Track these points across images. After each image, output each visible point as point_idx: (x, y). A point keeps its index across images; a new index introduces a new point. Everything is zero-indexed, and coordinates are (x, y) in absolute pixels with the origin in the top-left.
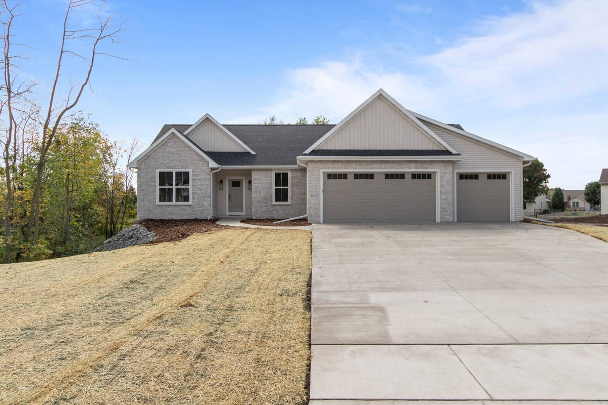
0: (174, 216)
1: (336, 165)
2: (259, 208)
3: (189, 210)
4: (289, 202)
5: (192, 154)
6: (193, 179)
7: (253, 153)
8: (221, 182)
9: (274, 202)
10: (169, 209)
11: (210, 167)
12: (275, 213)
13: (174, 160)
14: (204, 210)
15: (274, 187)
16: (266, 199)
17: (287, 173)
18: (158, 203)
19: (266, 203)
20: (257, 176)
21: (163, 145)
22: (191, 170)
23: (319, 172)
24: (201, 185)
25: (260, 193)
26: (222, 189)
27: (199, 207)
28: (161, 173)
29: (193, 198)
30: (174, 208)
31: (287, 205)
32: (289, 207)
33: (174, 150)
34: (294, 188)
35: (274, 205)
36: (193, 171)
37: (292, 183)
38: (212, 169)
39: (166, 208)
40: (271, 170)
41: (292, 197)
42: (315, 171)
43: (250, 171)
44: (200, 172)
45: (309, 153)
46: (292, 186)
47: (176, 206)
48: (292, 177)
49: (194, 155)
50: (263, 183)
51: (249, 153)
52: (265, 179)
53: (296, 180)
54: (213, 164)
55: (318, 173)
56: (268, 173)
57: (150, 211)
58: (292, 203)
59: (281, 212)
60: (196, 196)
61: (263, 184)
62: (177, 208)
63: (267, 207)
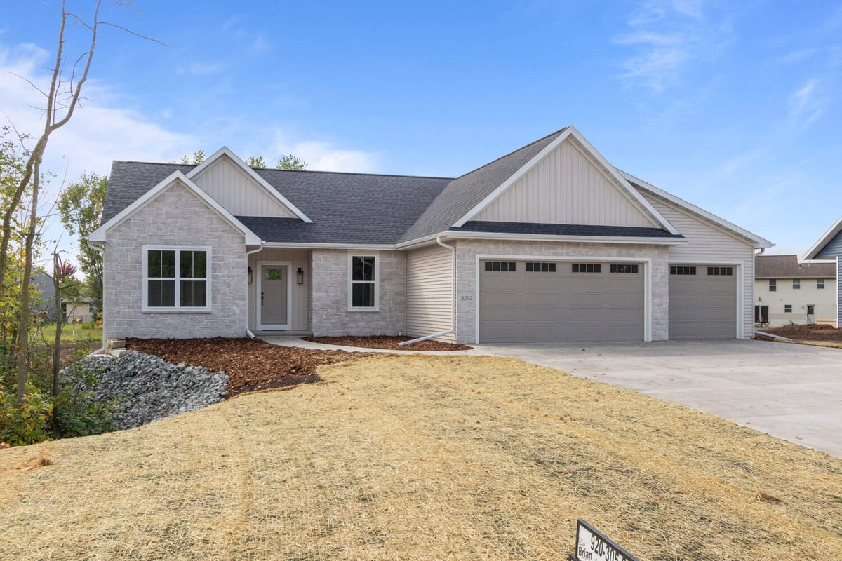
0: (177, 332)
2: (324, 317)
3: (205, 321)
4: (376, 308)
5: (211, 219)
6: (213, 264)
7: (307, 220)
9: (351, 308)
10: (169, 320)
11: (247, 244)
12: (353, 325)
13: (178, 228)
14: (234, 321)
15: (350, 282)
16: (336, 302)
17: (374, 258)
18: (145, 307)
19: (338, 309)
20: (322, 262)
21: (155, 201)
22: (210, 248)
23: (475, 259)
24: (229, 277)
25: (327, 292)
26: (251, 283)
27: (224, 316)
28: (151, 253)
29: (214, 300)
30: (177, 317)
31: (373, 313)
32: (376, 316)
33: (176, 211)
34: (384, 284)
35: (350, 313)
36: (214, 251)
37: (381, 274)
38: (249, 248)
39: (161, 318)
40: (346, 251)
41: (381, 298)
42: (467, 257)
43: (308, 253)
44: (227, 252)
45: (462, 226)
46: (382, 280)
47: (180, 313)
48: (381, 264)
49: (215, 221)
50: (331, 274)
51: (299, 220)
52: (335, 267)
53: (387, 270)
54: (252, 239)
55: (473, 261)
56: (341, 257)
57: (130, 323)
58: (381, 309)
59: (362, 324)
60: (219, 296)
61: (333, 276)
62: (184, 318)
63: (338, 317)
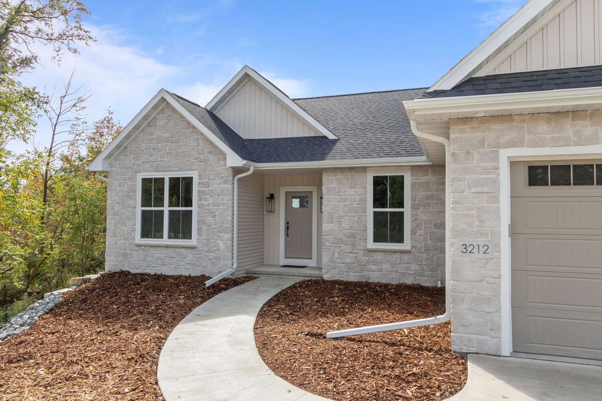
0: (165, 267)
1: (569, 128)
2: (337, 255)
3: (190, 256)
4: (406, 245)
5: (198, 140)
6: (199, 191)
7: (331, 136)
8: (272, 197)
9: (371, 244)
10: (157, 253)
11: (228, 165)
12: (374, 267)
13: (167, 153)
14: (218, 258)
15: (370, 210)
16: (352, 236)
17: (403, 177)
18: (139, 240)
19: (353, 245)
20: (334, 185)
21: (148, 125)
22: (196, 173)
23: (496, 159)
24: (214, 205)
25: (340, 223)
26: (274, 212)
27: (208, 252)
28: (144, 180)
29: (199, 231)
30: (164, 250)
31: (402, 252)
32: (406, 257)
33: (166, 135)
34: (418, 212)
35: (370, 251)
36: (200, 176)
37: (413, 199)
38: (236, 171)
39: (152, 250)
40: (364, 169)
41: (413, 232)
42: (476, 156)
43: (320, 172)
44: (212, 177)
45: (453, 88)
46: (414, 207)
47: (167, 247)
48: (413, 185)
49: (201, 143)
50: (345, 200)
51: (325, 137)
52: (352, 191)
53: (422, 193)
54: (234, 160)
55: (490, 165)
56: (358, 177)
57: (125, 256)
58: (413, 247)
59: (386, 267)
60: (205, 228)
61: (347, 203)
62: (170, 252)
63: (354, 255)
